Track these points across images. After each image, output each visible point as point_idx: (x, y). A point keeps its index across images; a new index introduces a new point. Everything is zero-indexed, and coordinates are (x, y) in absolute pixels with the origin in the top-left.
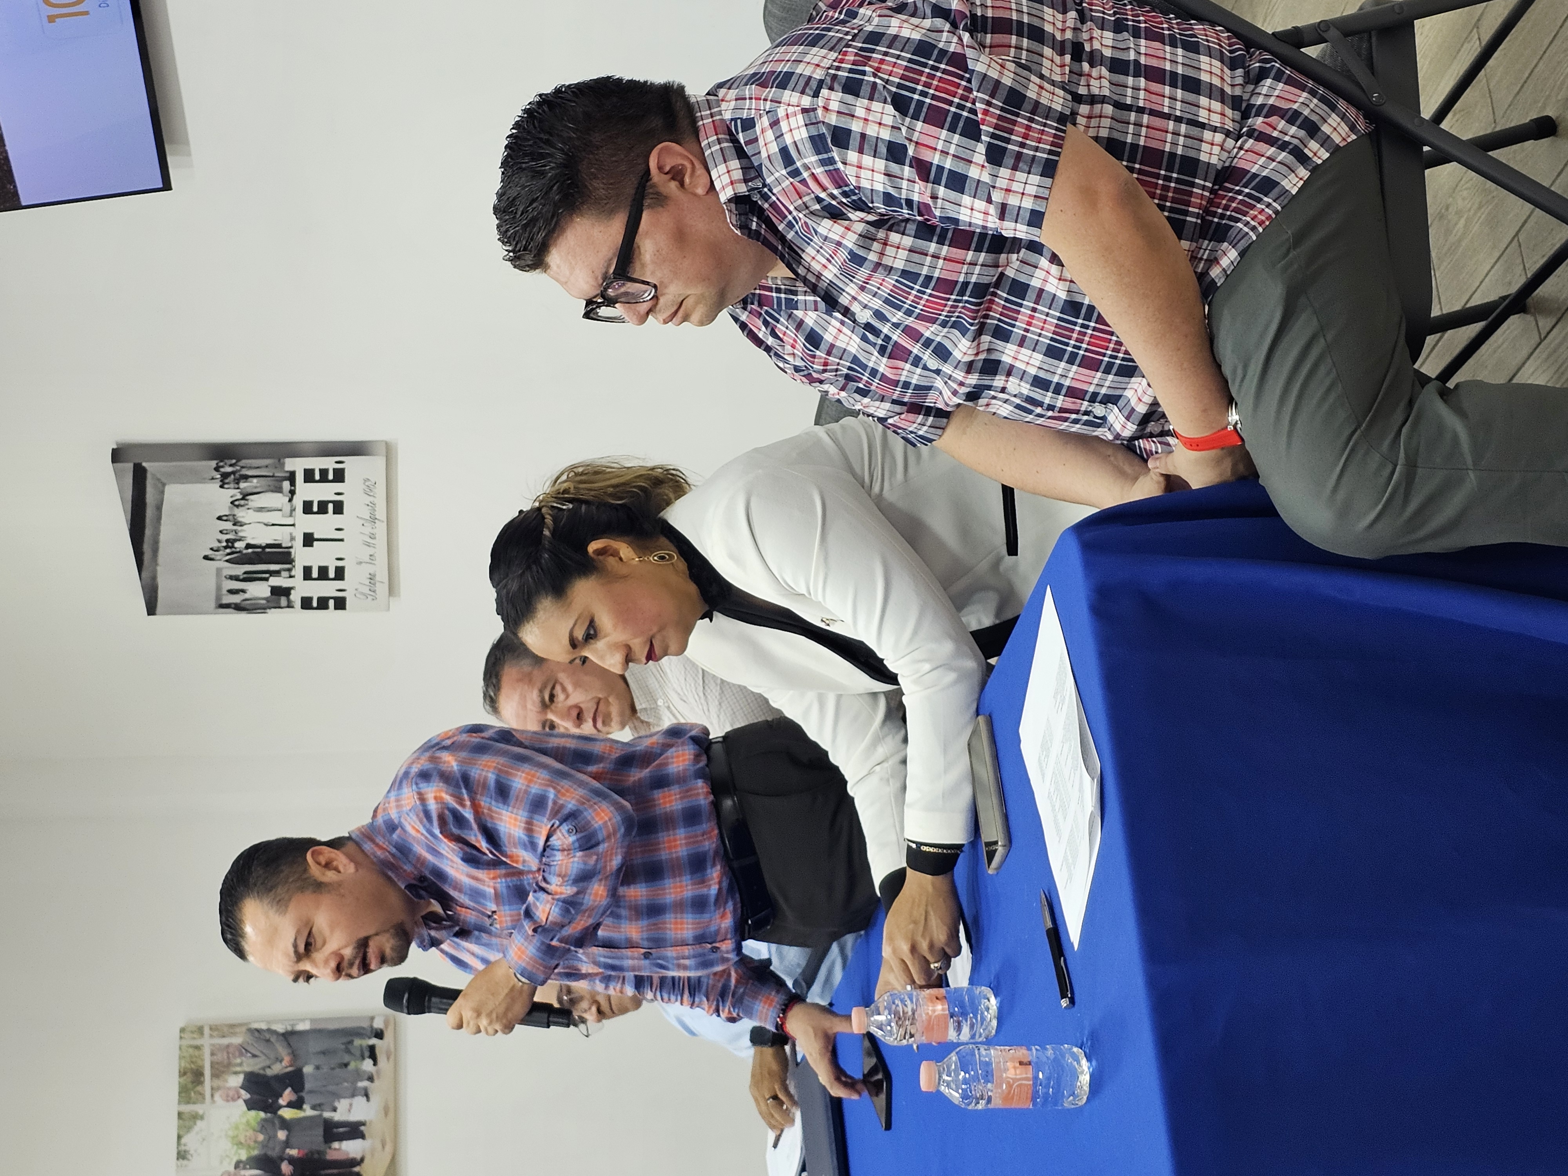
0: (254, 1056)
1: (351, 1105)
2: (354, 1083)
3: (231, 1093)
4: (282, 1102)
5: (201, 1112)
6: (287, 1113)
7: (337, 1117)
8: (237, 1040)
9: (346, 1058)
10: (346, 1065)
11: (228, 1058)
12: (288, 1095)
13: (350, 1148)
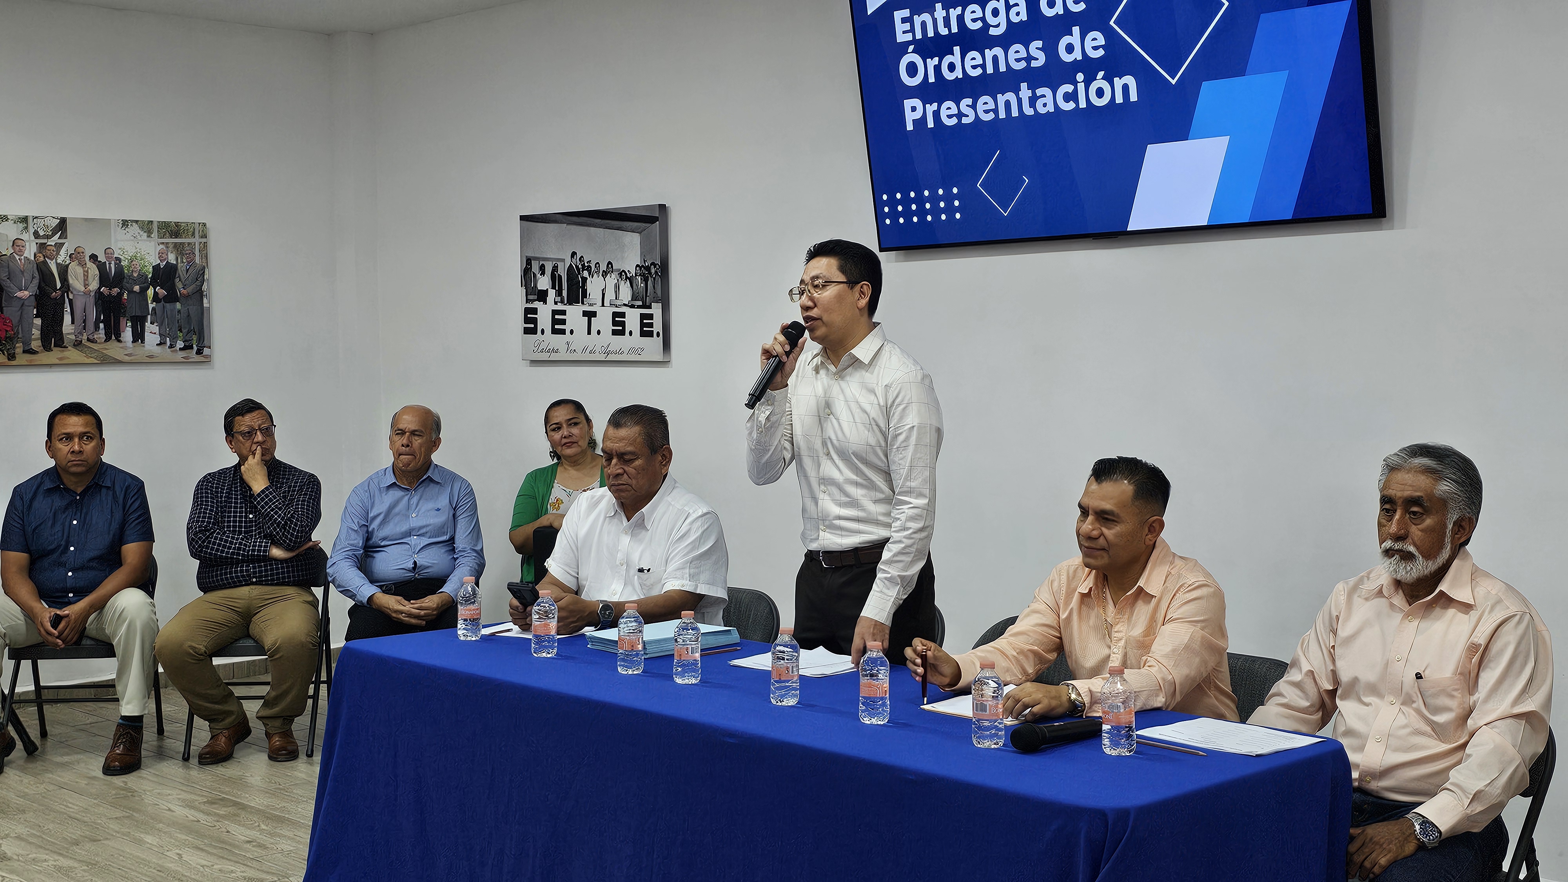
0: (187, 270)
1: (155, 333)
2: (169, 335)
3: (163, 255)
4: (158, 287)
5: (152, 236)
6: (150, 292)
7: (148, 324)
8: (197, 261)
9: (184, 331)
10: (180, 330)
11: (186, 254)
12: (162, 292)
13: (127, 334)
